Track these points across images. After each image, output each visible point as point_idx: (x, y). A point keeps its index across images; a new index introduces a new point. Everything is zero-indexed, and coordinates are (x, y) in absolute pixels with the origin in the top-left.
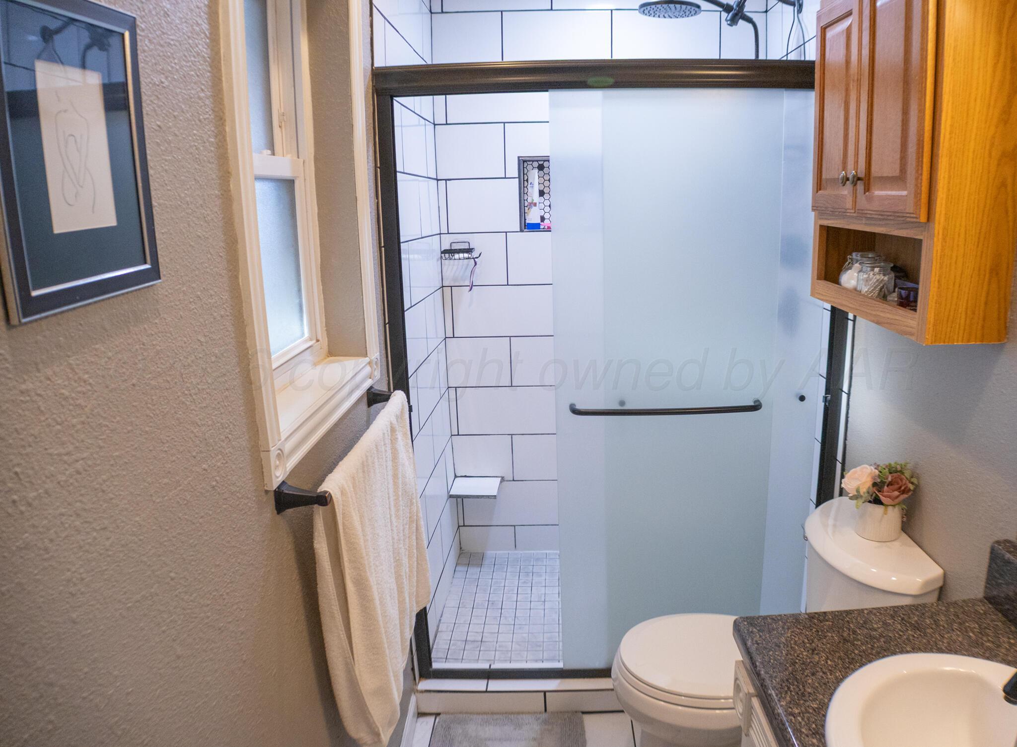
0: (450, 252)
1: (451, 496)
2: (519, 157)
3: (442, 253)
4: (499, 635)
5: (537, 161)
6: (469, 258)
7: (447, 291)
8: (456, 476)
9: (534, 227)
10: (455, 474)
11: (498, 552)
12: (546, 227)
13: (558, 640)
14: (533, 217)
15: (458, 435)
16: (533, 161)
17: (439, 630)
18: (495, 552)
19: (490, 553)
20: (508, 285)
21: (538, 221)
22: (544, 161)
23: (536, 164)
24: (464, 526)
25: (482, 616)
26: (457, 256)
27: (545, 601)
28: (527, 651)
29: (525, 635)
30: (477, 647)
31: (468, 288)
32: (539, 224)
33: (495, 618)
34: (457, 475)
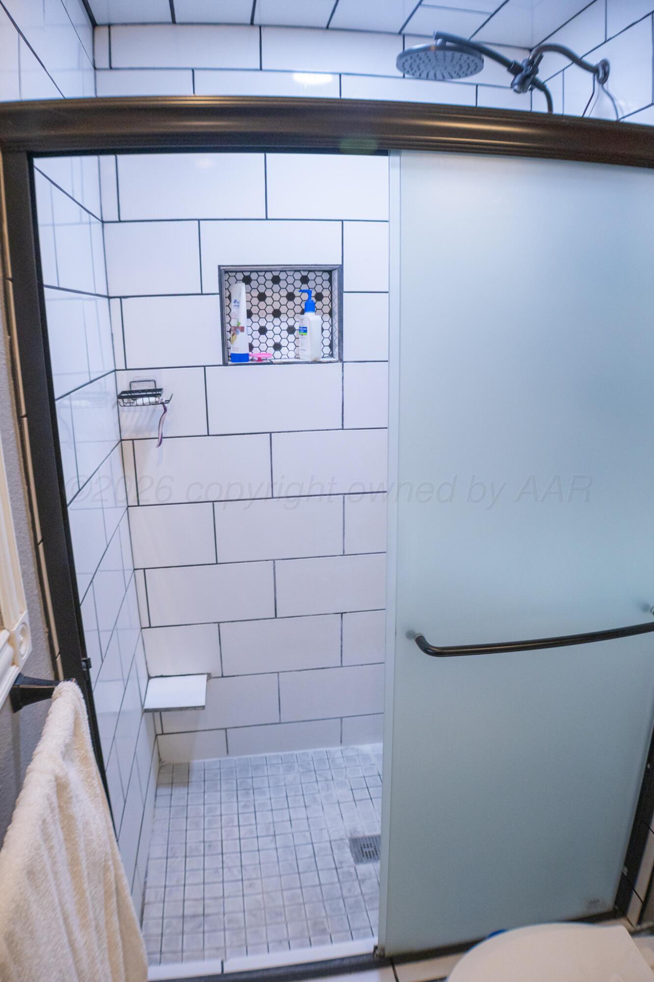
0: (129, 396)
1: (146, 711)
2: (219, 267)
3: (119, 397)
4: (226, 900)
5: (242, 272)
6: (156, 403)
7: (127, 445)
8: (150, 678)
9: (241, 359)
10: (149, 675)
11: (207, 760)
12: (257, 359)
13: (301, 901)
14: (239, 345)
15: (150, 627)
16: (236, 272)
17: (146, 901)
18: (201, 761)
19: (196, 763)
20: (208, 435)
21: (245, 350)
22: (251, 272)
23: (240, 276)
24: (163, 734)
25: (198, 870)
26: (140, 401)
27: (275, 835)
28: (266, 925)
29: (259, 897)
30: (199, 927)
31: (156, 441)
32: (248, 355)
33: (216, 871)
34: (152, 675)
